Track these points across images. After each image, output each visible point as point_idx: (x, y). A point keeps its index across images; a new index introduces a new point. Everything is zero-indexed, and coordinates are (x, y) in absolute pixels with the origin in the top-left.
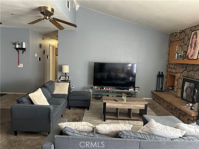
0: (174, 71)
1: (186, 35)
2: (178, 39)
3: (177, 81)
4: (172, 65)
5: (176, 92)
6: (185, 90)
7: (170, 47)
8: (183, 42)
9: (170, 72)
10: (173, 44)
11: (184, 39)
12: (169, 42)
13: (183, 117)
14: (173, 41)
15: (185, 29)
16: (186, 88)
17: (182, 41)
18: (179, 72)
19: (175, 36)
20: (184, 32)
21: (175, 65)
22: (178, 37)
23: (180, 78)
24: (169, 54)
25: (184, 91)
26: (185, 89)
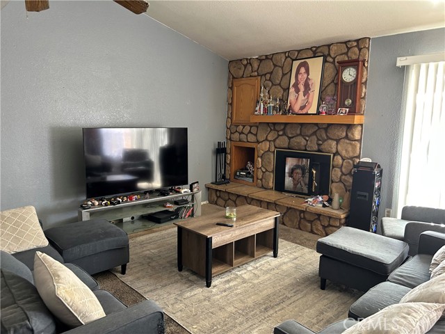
0: (251, 138)
1: (275, 66)
2: (256, 73)
3: (261, 157)
4: (244, 126)
5: (261, 180)
6: (289, 173)
7: (231, 88)
8: (270, 80)
9: (240, 141)
10: (242, 82)
11: (271, 73)
12: (229, 78)
13: (309, 225)
14: (241, 75)
15: (273, 54)
16: (289, 169)
17: (268, 78)
18: (266, 139)
19: (245, 66)
20: (271, 59)
21: (251, 127)
22: (256, 69)
23: (269, 150)
24: (231, 104)
25: (287, 175)
26: (287, 170)
